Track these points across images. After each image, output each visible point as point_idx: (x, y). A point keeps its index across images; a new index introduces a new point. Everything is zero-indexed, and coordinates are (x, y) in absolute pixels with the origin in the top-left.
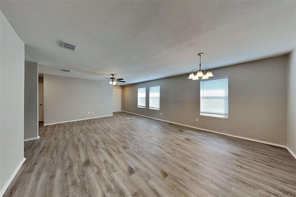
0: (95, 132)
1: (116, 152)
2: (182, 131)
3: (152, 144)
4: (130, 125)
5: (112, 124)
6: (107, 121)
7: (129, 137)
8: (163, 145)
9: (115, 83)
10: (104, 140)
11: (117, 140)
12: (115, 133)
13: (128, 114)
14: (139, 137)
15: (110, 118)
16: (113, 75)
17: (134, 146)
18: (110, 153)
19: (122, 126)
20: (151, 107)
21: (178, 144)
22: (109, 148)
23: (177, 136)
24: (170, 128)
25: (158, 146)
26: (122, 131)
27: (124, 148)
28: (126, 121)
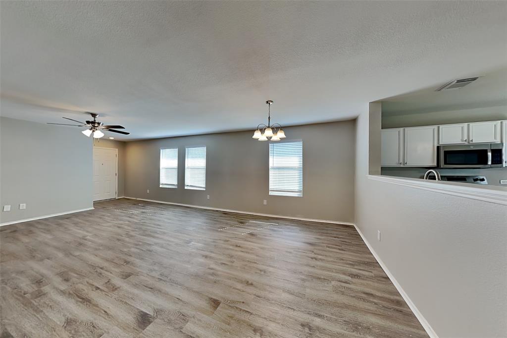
0: (33, 257)
1: (101, 290)
2: (243, 223)
3: (190, 254)
4: (142, 225)
5: (90, 229)
6: (76, 224)
7: (138, 251)
8: (212, 252)
9: (98, 134)
10: (63, 270)
11: (106, 264)
12: (101, 248)
13: (136, 203)
14: (162, 247)
15: (85, 216)
16: (94, 115)
17: (151, 267)
18: (83, 299)
19: (120, 231)
20: (189, 185)
21: (237, 246)
22: (80, 286)
23: (236, 233)
24: (223, 219)
25: (203, 256)
26: (119, 240)
27: (126, 276)
28: (130, 217)
